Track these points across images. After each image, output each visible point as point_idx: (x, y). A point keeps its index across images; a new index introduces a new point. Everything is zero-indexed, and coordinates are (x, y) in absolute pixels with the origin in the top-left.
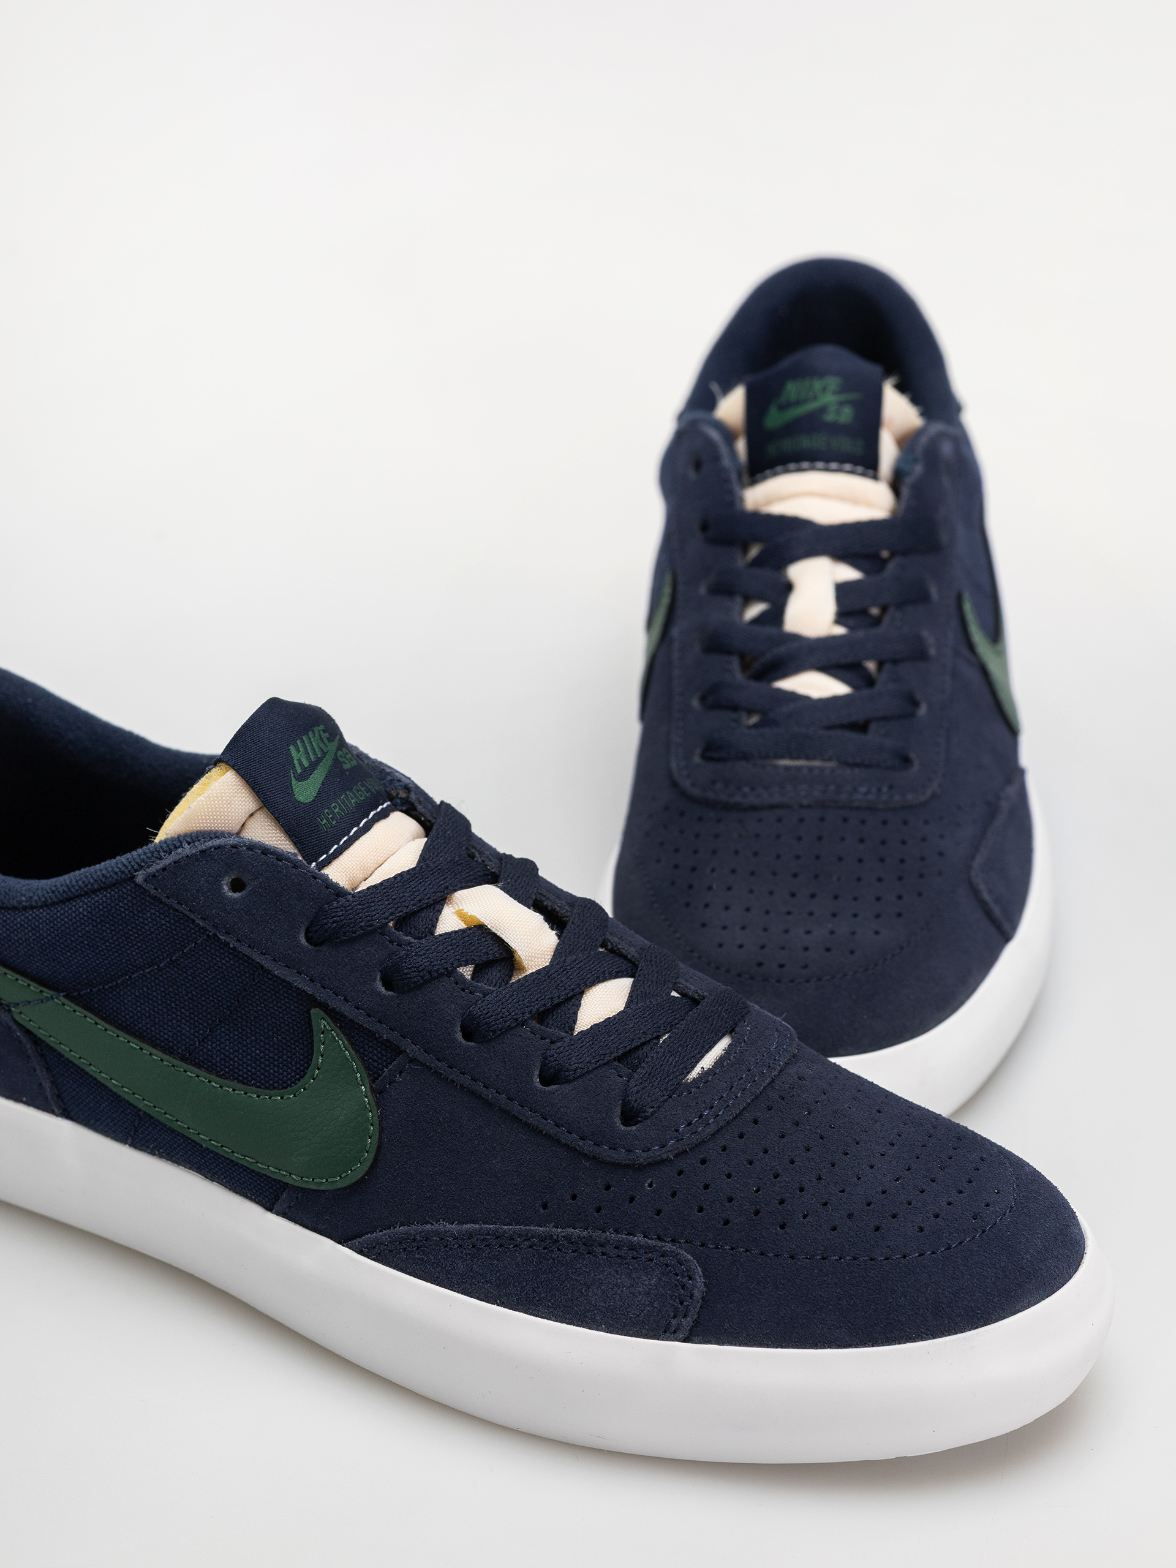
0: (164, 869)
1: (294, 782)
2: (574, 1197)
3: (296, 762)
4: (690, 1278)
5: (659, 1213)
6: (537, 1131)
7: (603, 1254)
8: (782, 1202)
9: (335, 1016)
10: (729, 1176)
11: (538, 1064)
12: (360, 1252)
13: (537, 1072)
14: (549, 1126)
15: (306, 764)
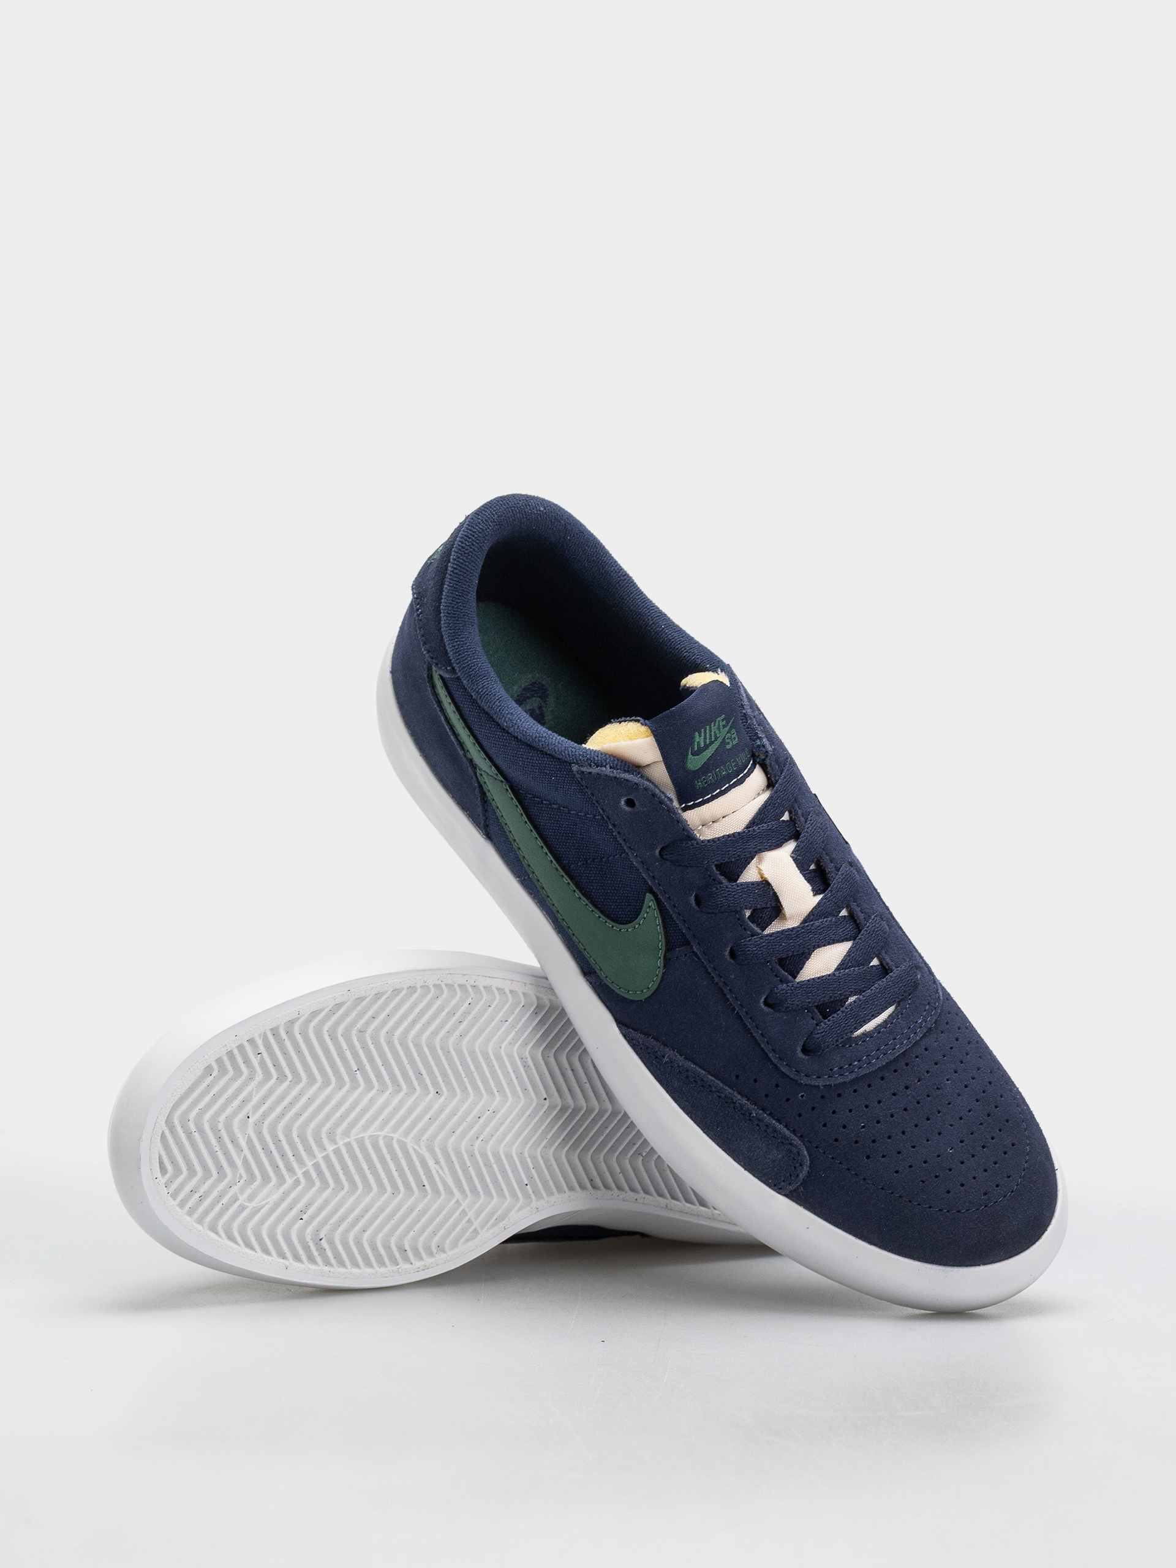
0: (590, 773)
1: (690, 756)
2: (755, 1081)
3: (696, 743)
4: (801, 1165)
5: (800, 1115)
6: (748, 1031)
7: (758, 1125)
8: (874, 1141)
9: (659, 903)
10: (850, 1111)
11: (767, 993)
12: (625, 1036)
13: (764, 998)
14: (757, 1034)
15: (702, 745)
